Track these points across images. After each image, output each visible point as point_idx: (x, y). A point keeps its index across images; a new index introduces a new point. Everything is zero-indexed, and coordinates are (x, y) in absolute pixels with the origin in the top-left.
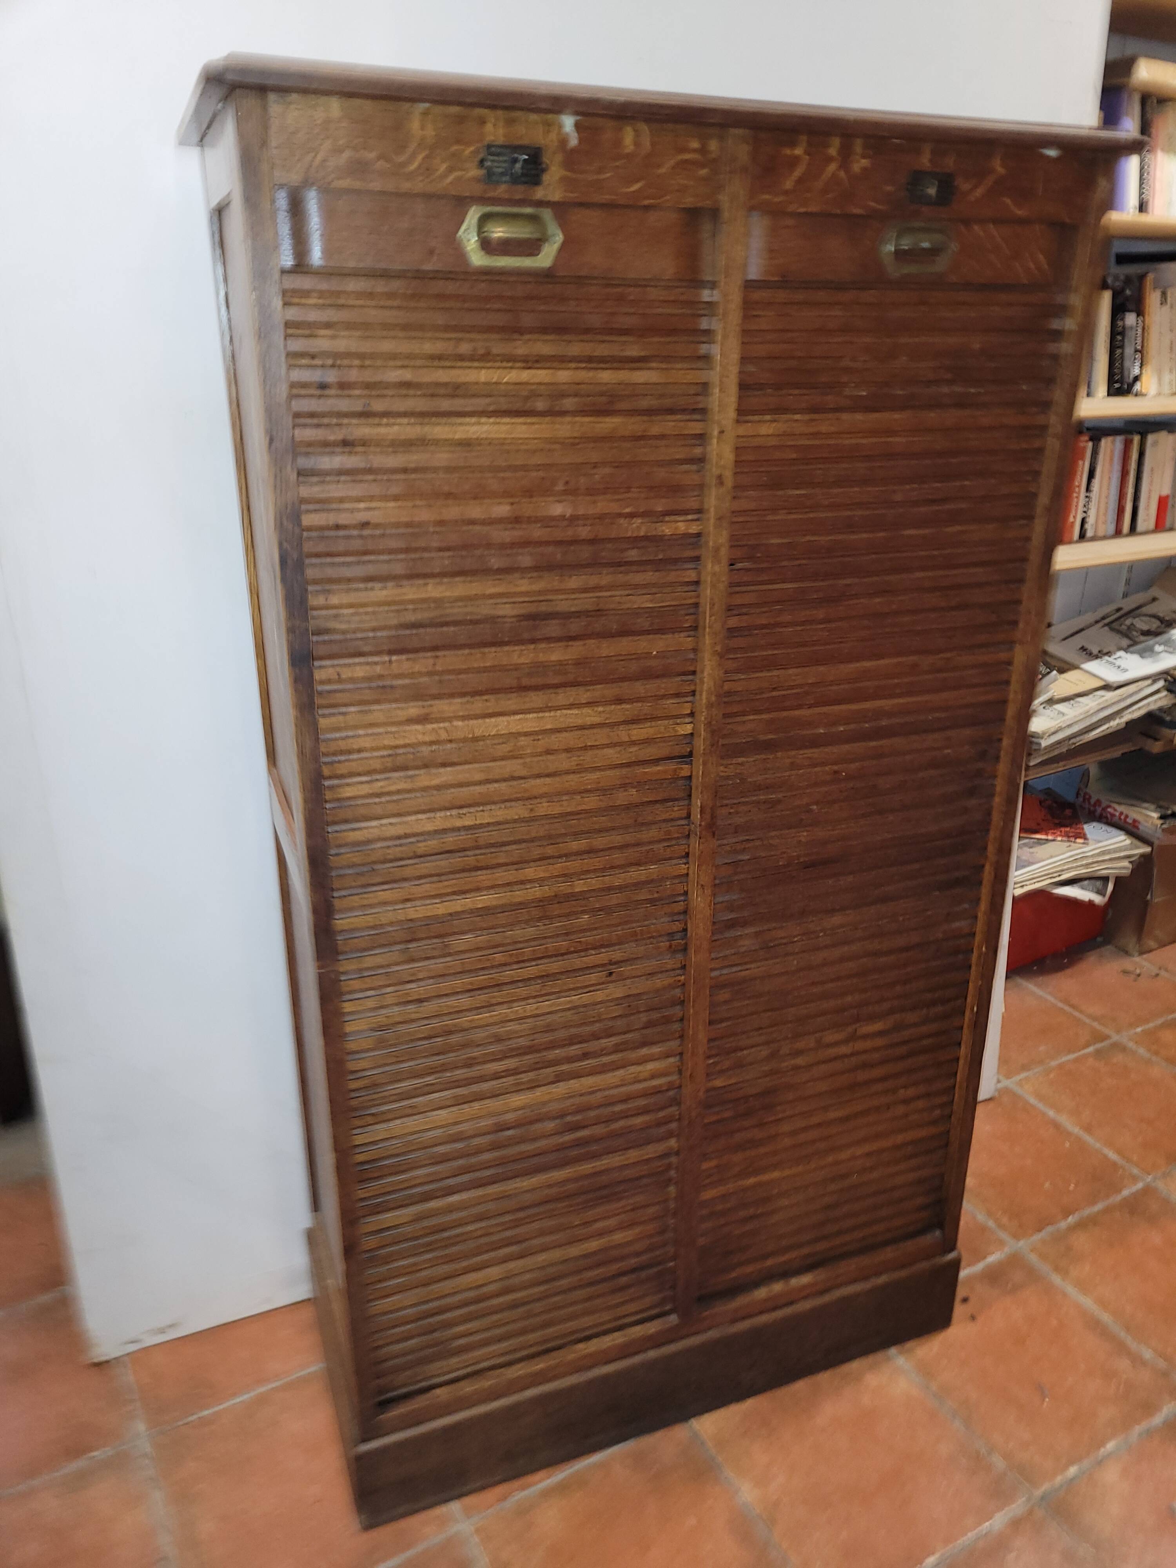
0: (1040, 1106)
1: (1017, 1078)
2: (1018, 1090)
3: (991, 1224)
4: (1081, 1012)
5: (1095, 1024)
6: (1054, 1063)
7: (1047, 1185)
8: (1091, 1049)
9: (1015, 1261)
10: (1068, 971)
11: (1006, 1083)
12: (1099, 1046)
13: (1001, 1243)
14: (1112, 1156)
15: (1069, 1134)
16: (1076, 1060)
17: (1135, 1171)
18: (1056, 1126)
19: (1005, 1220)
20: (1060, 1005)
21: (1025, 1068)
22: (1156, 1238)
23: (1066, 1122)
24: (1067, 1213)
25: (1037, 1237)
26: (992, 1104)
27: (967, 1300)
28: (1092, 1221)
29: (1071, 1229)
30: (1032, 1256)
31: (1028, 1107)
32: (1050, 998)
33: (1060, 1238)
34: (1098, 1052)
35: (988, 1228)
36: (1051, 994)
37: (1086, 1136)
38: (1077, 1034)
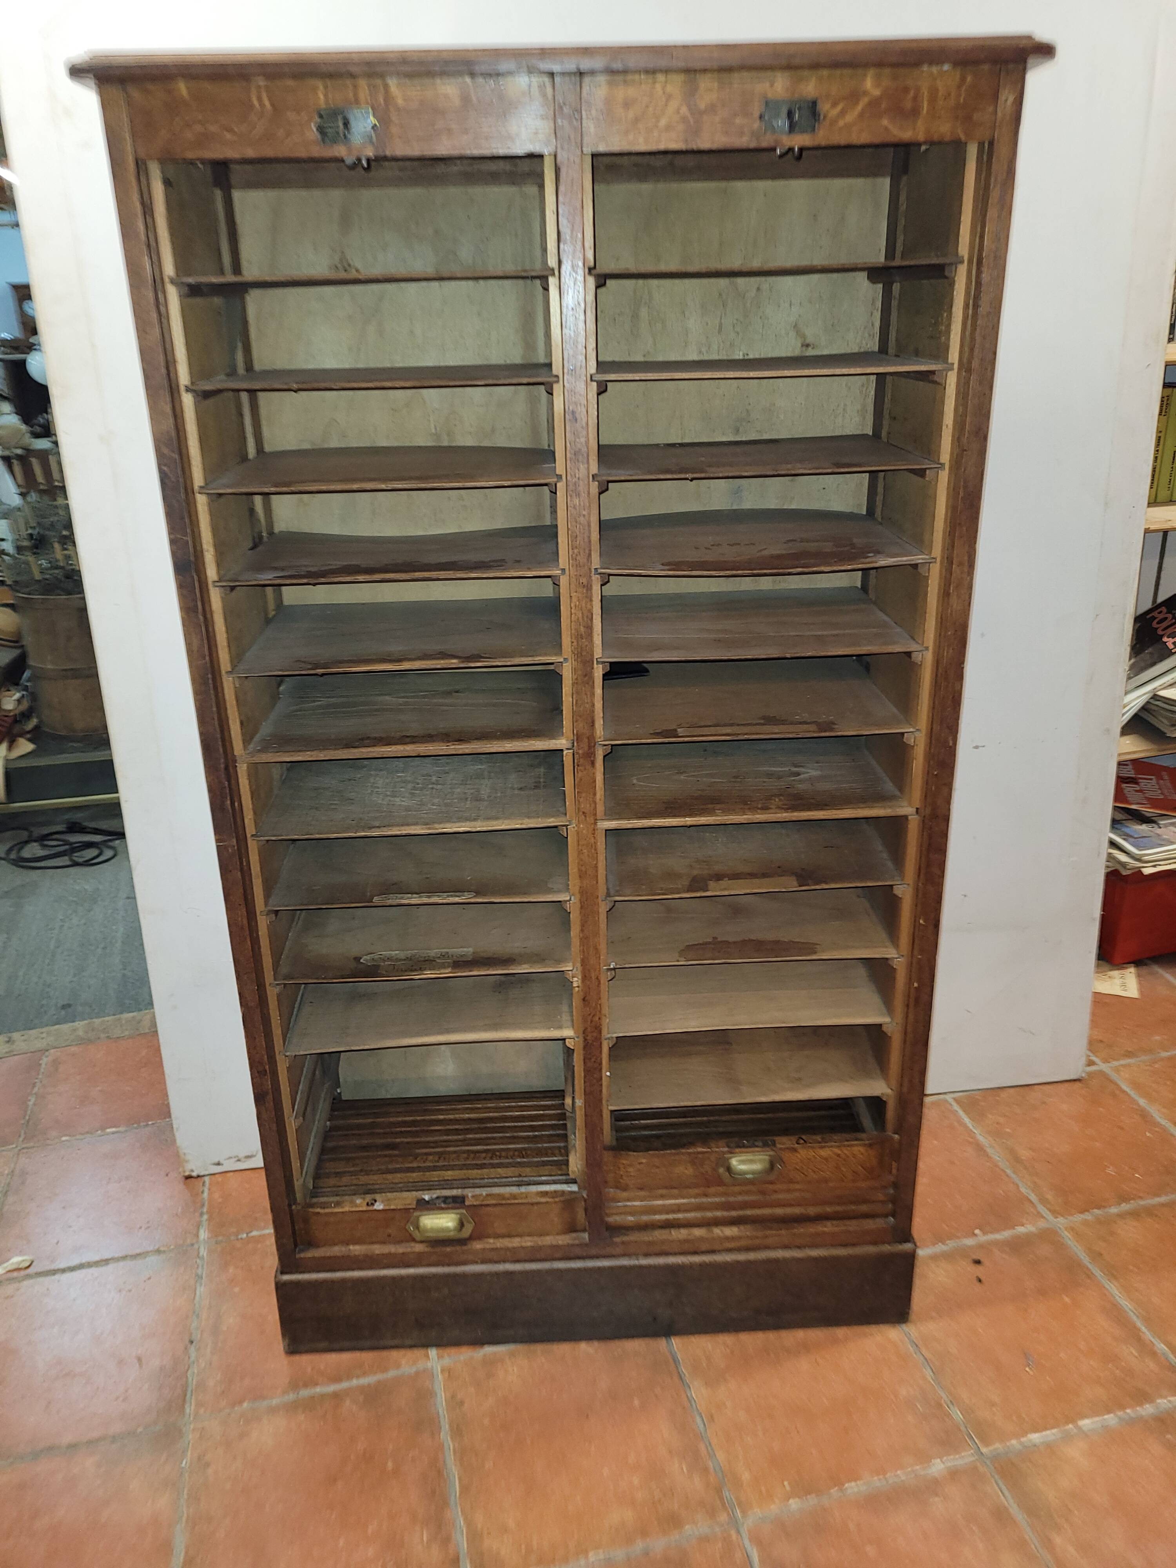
0: (1132, 1093)
1: (1116, 1063)
2: (1114, 1076)
3: (1033, 1197)
6: (1165, 1054)
9: (1047, 1236)
11: (1101, 1067)
13: (1038, 1217)
15: (1158, 1125)
18: (1144, 1115)
19: (1049, 1196)
21: (1129, 1054)
23: (1157, 1113)
24: (1123, 1198)
25: (1079, 1218)
26: (1078, 1084)
27: (978, 1262)
28: (1150, 1212)
29: (1121, 1216)
30: (1066, 1234)
31: (1117, 1092)
33: (1105, 1222)
35: (1029, 1200)
37: (1172, 1128)
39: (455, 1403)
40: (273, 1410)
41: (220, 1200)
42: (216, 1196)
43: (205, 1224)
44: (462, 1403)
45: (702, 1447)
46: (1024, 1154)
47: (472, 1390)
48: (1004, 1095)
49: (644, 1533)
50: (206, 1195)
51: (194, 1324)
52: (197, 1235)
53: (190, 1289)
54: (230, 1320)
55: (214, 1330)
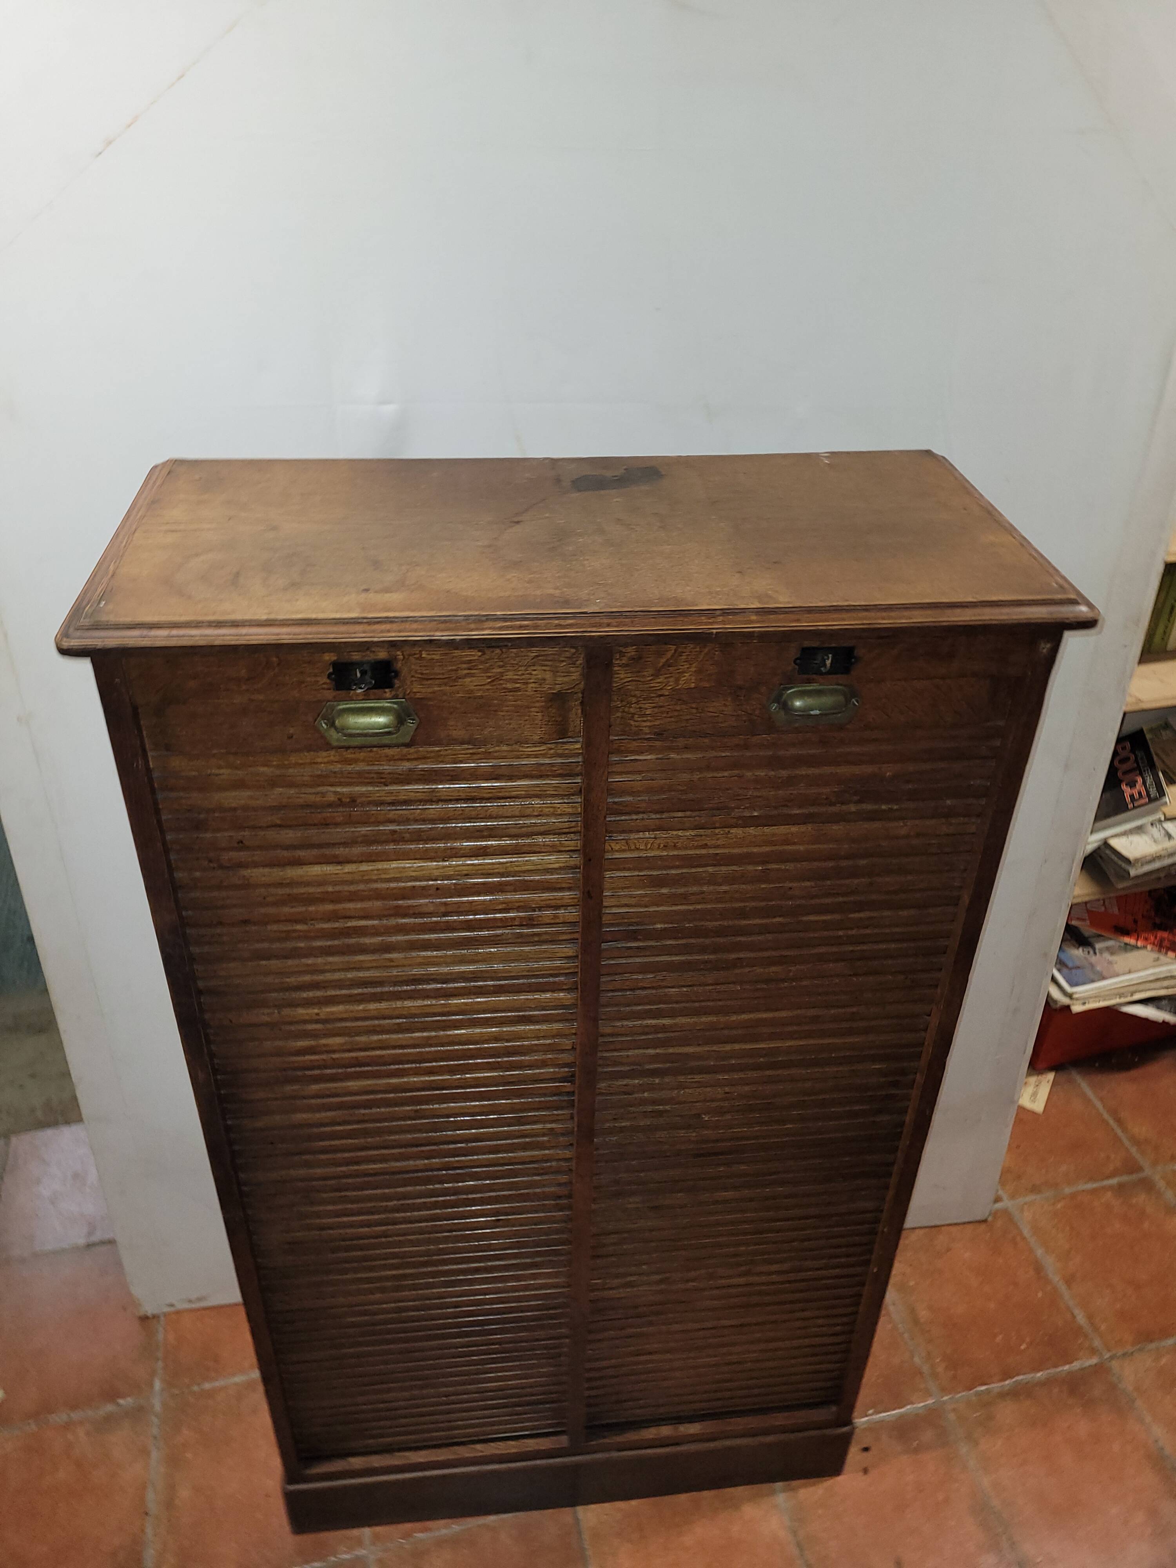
0: (1032, 1241)
1: (1021, 1200)
2: (1017, 1216)
3: (926, 1369)
4: (1125, 1130)
5: (1134, 1150)
6: (1068, 1190)
7: (999, 1338)
8: (1114, 1181)
9: (932, 1417)
10: (1134, 1073)
11: (1006, 1203)
12: (1125, 1178)
13: (928, 1394)
14: (1081, 1318)
15: (1047, 1281)
16: (1094, 1191)
17: (1097, 1343)
18: (1039, 1269)
19: (940, 1369)
20: (1106, 1116)
21: (1035, 1189)
22: (1084, 1428)
23: (1051, 1265)
24: (1006, 1375)
25: (965, 1395)
26: (983, 1227)
27: (866, 1449)
28: (1028, 1391)
29: (1003, 1395)
30: (952, 1416)
31: (1018, 1238)
32: (1099, 1105)
33: (987, 1403)
34: (1121, 1187)
35: (921, 1373)
36: (1101, 1099)
37: (1063, 1288)
38: (1108, 1157)
41: (175, 1342)
42: (171, 1337)
43: (160, 1372)
46: (924, 1314)
50: (161, 1336)
51: (150, 1496)
52: (151, 1385)
53: (145, 1452)
54: (184, 1493)
55: (169, 1504)
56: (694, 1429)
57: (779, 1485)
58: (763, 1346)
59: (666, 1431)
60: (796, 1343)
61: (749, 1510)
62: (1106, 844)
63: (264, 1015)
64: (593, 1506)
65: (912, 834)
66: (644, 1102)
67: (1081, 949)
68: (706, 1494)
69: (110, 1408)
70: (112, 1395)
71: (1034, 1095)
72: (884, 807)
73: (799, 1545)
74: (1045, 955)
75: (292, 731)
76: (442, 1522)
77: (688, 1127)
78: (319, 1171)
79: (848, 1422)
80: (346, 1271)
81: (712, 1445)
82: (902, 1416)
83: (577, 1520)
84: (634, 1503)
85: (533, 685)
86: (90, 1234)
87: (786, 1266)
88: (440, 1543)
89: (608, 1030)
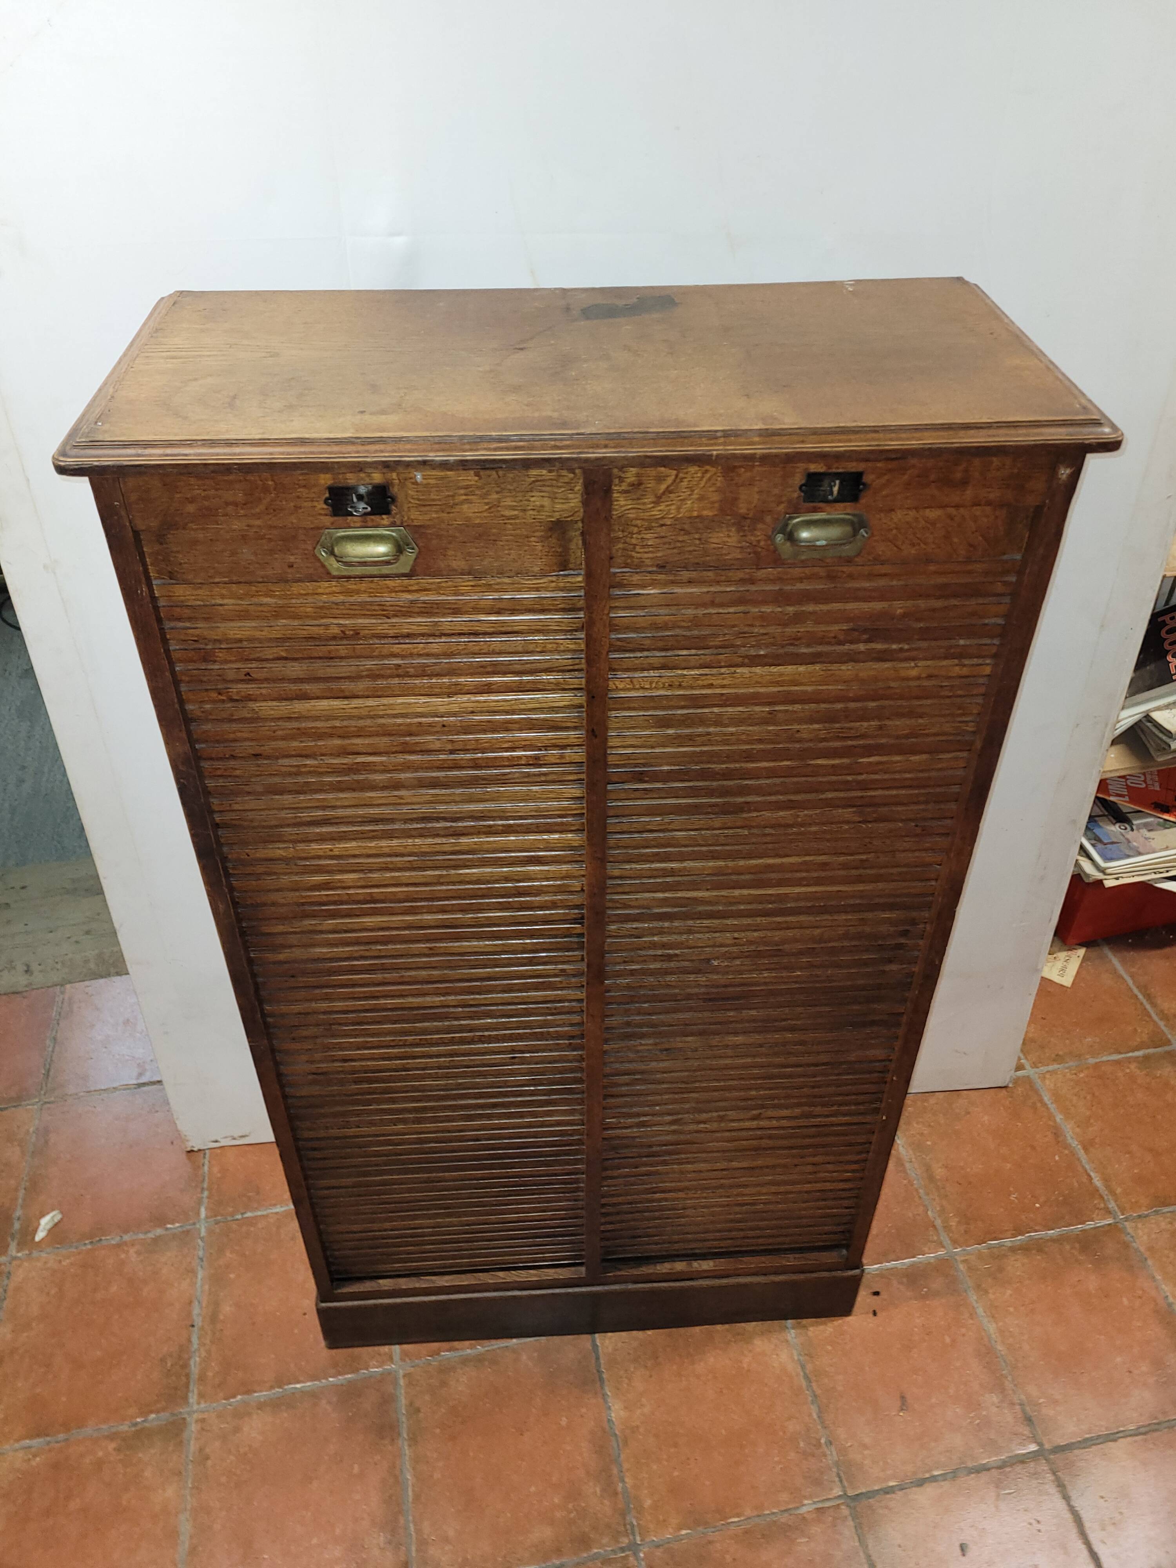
0: (1052, 1107)
1: (1044, 1069)
2: (1039, 1083)
3: (938, 1222)
4: (1154, 1005)
5: (1161, 1024)
6: (1092, 1061)
7: (1013, 1197)
8: (1140, 1053)
9: (943, 1267)
10: (1167, 951)
11: (1029, 1071)
12: (1151, 1051)
13: (940, 1245)
14: (1098, 1182)
15: (1067, 1146)
16: (1118, 1062)
17: (1112, 1205)
18: (1057, 1133)
19: (953, 1223)
20: (1136, 991)
21: (1058, 1059)
22: (1092, 1283)
23: (1070, 1132)
24: (1019, 1232)
25: (975, 1249)
26: (1004, 1091)
27: (877, 1293)
28: (1038, 1247)
29: (1013, 1249)
30: (961, 1267)
31: (1039, 1105)
32: (1130, 982)
33: (998, 1256)
34: (1146, 1058)
35: (934, 1226)
36: (1132, 976)
37: (1081, 1153)
38: (1135, 1030)
39: (414, 1410)
40: (261, 1406)
41: (219, 1175)
42: (215, 1170)
43: (205, 1201)
44: (418, 1410)
45: (615, 1471)
46: (939, 1172)
47: (427, 1398)
48: (932, 1101)
49: (559, 1552)
50: (206, 1168)
51: (196, 1310)
52: (198, 1214)
53: (193, 1272)
54: (227, 1309)
55: (213, 1318)
56: (707, 1265)
57: (790, 1322)
58: (773, 1189)
59: (680, 1266)
60: (808, 1187)
61: (760, 1344)
62: (1148, 717)
63: (279, 851)
64: (610, 1334)
65: (924, 675)
66: (654, 946)
67: (1117, 825)
68: (719, 1327)
69: (159, 1231)
70: (160, 1220)
71: (1063, 969)
72: (894, 646)
73: (806, 1377)
74: (1074, 822)
75: (292, 559)
76: (467, 1343)
77: (698, 971)
78: (340, 1005)
79: (859, 1265)
80: (369, 1102)
81: (724, 1281)
82: (912, 1265)
83: (595, 1346)
84: (649, 1332)
85: (531, 512)
86: (140, 1075)
87: (797, 1111)
88: (465, 1361)
89: (616, 873)
